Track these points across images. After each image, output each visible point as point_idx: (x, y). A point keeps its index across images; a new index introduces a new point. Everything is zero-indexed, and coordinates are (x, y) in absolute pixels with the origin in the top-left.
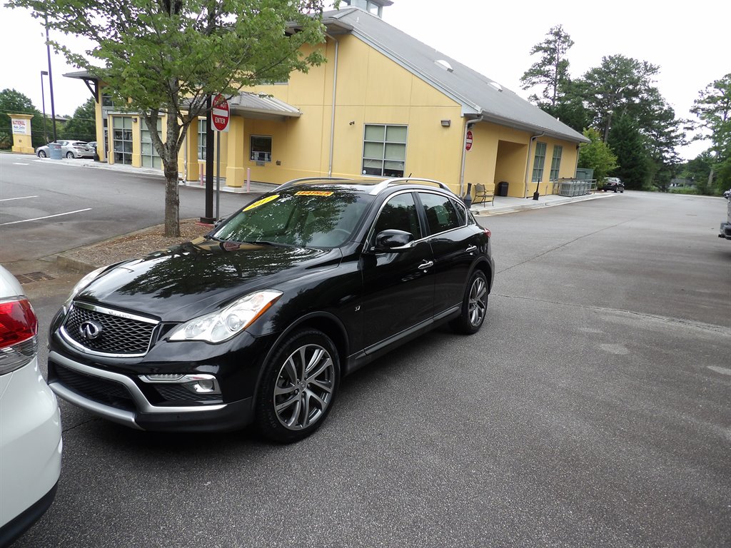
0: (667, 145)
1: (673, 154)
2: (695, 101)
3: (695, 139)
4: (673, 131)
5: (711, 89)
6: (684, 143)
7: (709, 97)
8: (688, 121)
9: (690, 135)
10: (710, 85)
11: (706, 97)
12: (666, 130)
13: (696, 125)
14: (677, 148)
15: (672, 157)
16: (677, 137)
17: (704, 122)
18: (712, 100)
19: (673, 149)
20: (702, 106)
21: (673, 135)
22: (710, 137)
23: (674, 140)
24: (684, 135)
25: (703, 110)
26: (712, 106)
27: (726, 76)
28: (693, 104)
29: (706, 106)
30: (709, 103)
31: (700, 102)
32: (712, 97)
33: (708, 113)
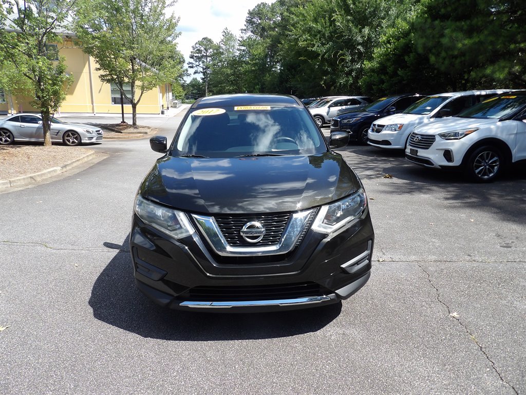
1: (183, 82)
2: (191, 52)
3: (195, 73)
6: (188, 75)
8: (190, 63)
9: (191, 71)
10: (196, 44)
11: (196, 49)
13: (194, 65)
14: (185, 78)
17: (197, 64)
18: (199, 51)
19: (183, 79)
20: (195, 55)
24: (187, 70)
26: (200, 55)
27: (203, 39)
28: (191, 54)
29: (197, 55)
30: (198, 53)
32: (199, 50)
33: (199, 59)
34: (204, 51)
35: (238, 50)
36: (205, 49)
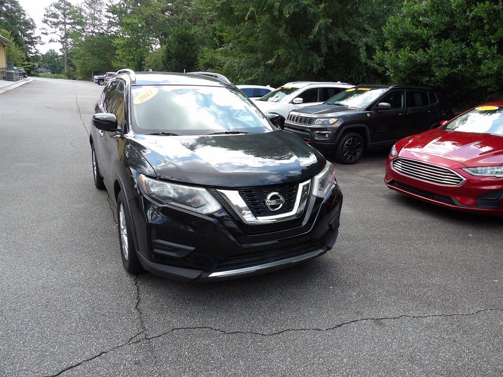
0: (30, 43)
1: (36, 51)
2: (45, 15)
3: (51, 41)
4: (32, 34)
5: (53, 8)
6: (41, 43)
7: (52, 14)
8: (43, 29)
10: (51, 6)
11: (51, 13)
12: (27, 33)
13: (48, 32)
14: (38, 46)
15: (36, 52)
16: (35, 38)
17: (53, 30)
18: (55, 16)
19: (35, 47)
20: (50, 19)
21: (33, 36)
22: (59, 41)
23: (34, 40)
24: (40, 38)
25: (51, 22)
26: (55, 20)
29: (52, 19)
30: (53, 17)
31: (48, 16)
32: (54, 14)
33: (54, 25)
34: (62, 16)
35: (106, 16)
36: (64, 14)
